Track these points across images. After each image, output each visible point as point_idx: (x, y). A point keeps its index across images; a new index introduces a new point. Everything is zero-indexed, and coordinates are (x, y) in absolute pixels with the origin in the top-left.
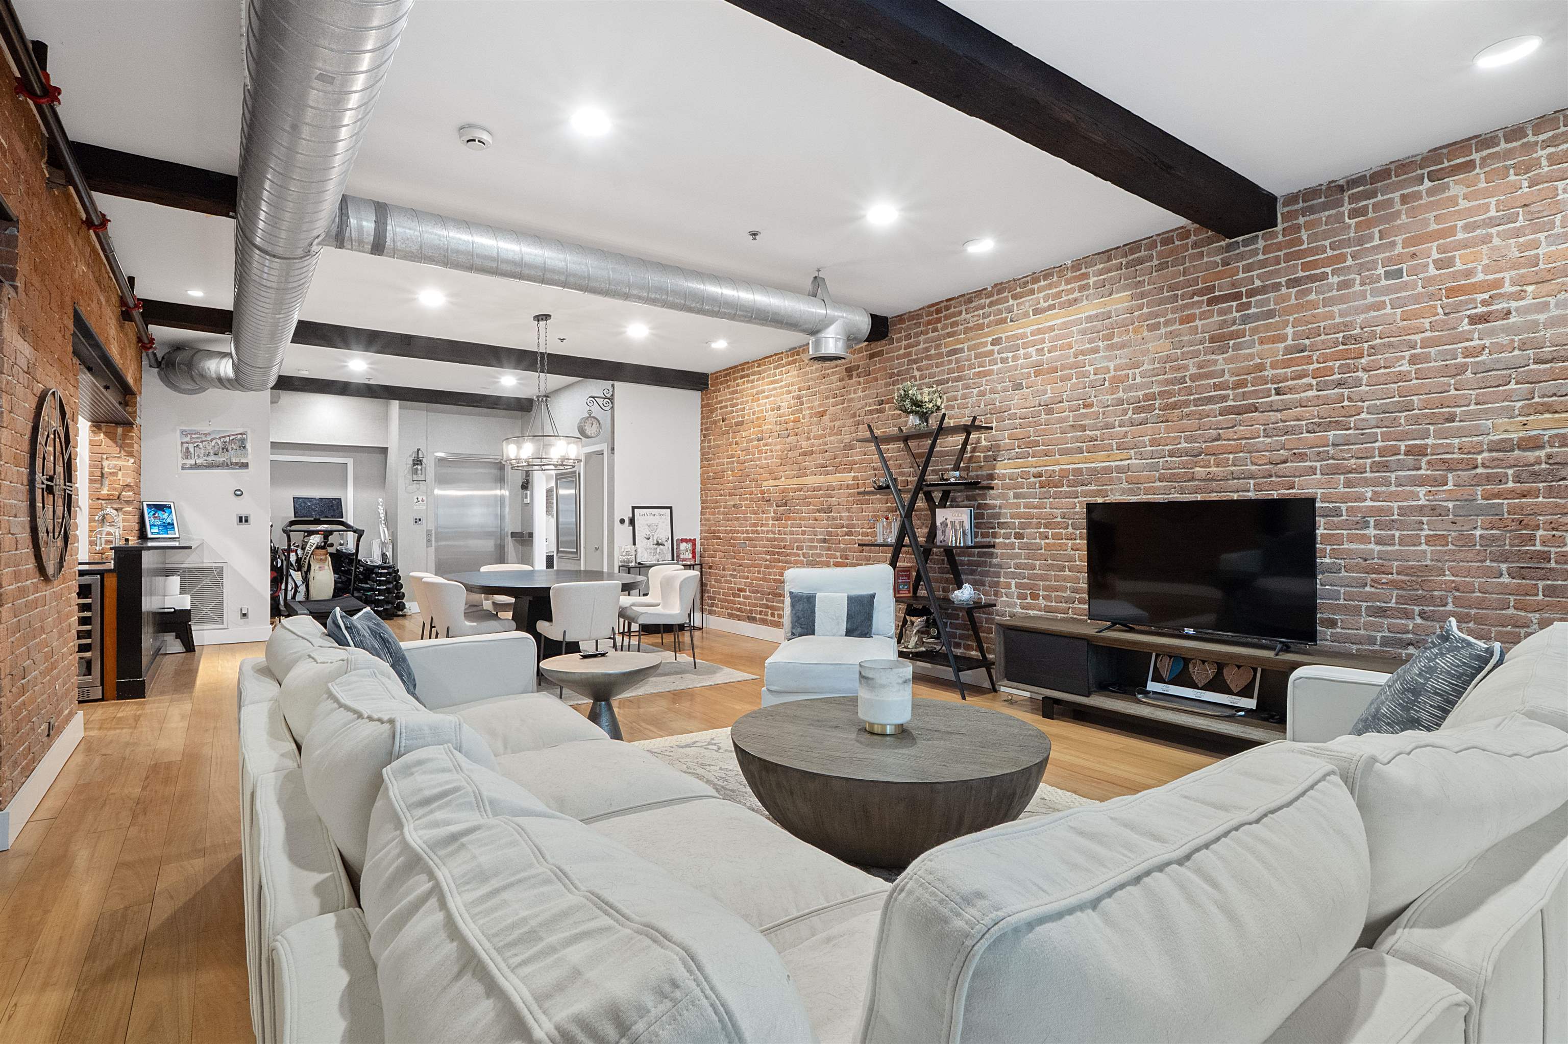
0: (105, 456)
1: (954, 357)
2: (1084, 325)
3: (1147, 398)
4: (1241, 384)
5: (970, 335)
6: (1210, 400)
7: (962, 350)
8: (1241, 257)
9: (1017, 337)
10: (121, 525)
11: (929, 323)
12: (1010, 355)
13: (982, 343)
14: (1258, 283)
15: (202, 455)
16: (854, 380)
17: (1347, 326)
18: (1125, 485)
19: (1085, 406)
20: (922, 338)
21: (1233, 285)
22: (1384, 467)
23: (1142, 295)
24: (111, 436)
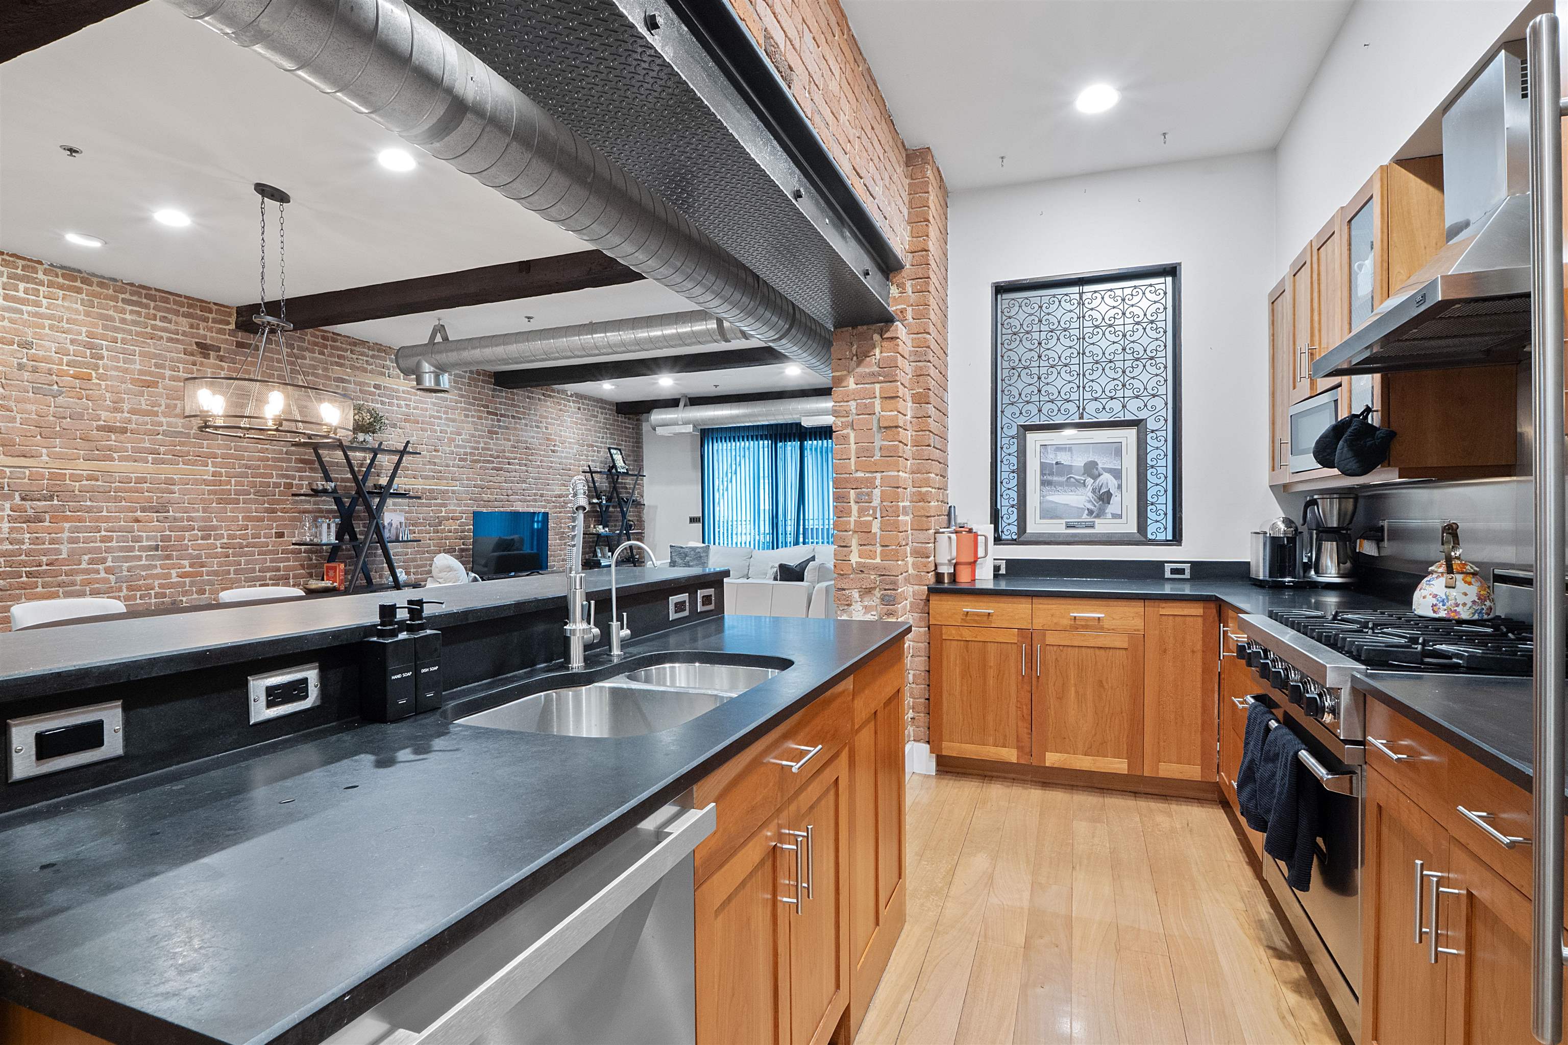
1: (341, 384)
2: (434, 400)
3: (466, 454)
4: (498, 457)
5: (357, 373)
6: (488, 462)
7: (349, 382)
8: (498, 397)
9: (393, 390)
11: (316, 344)
12: (388, 401)
13: (367, 383)
14: (503, 412)
16: (212, 361)
17: (526, 442)
18: (455, 501)
19: (435, 451)
20: (307, 354)
21: (496, 408)
22: (535, 500)
23: (462, 396)
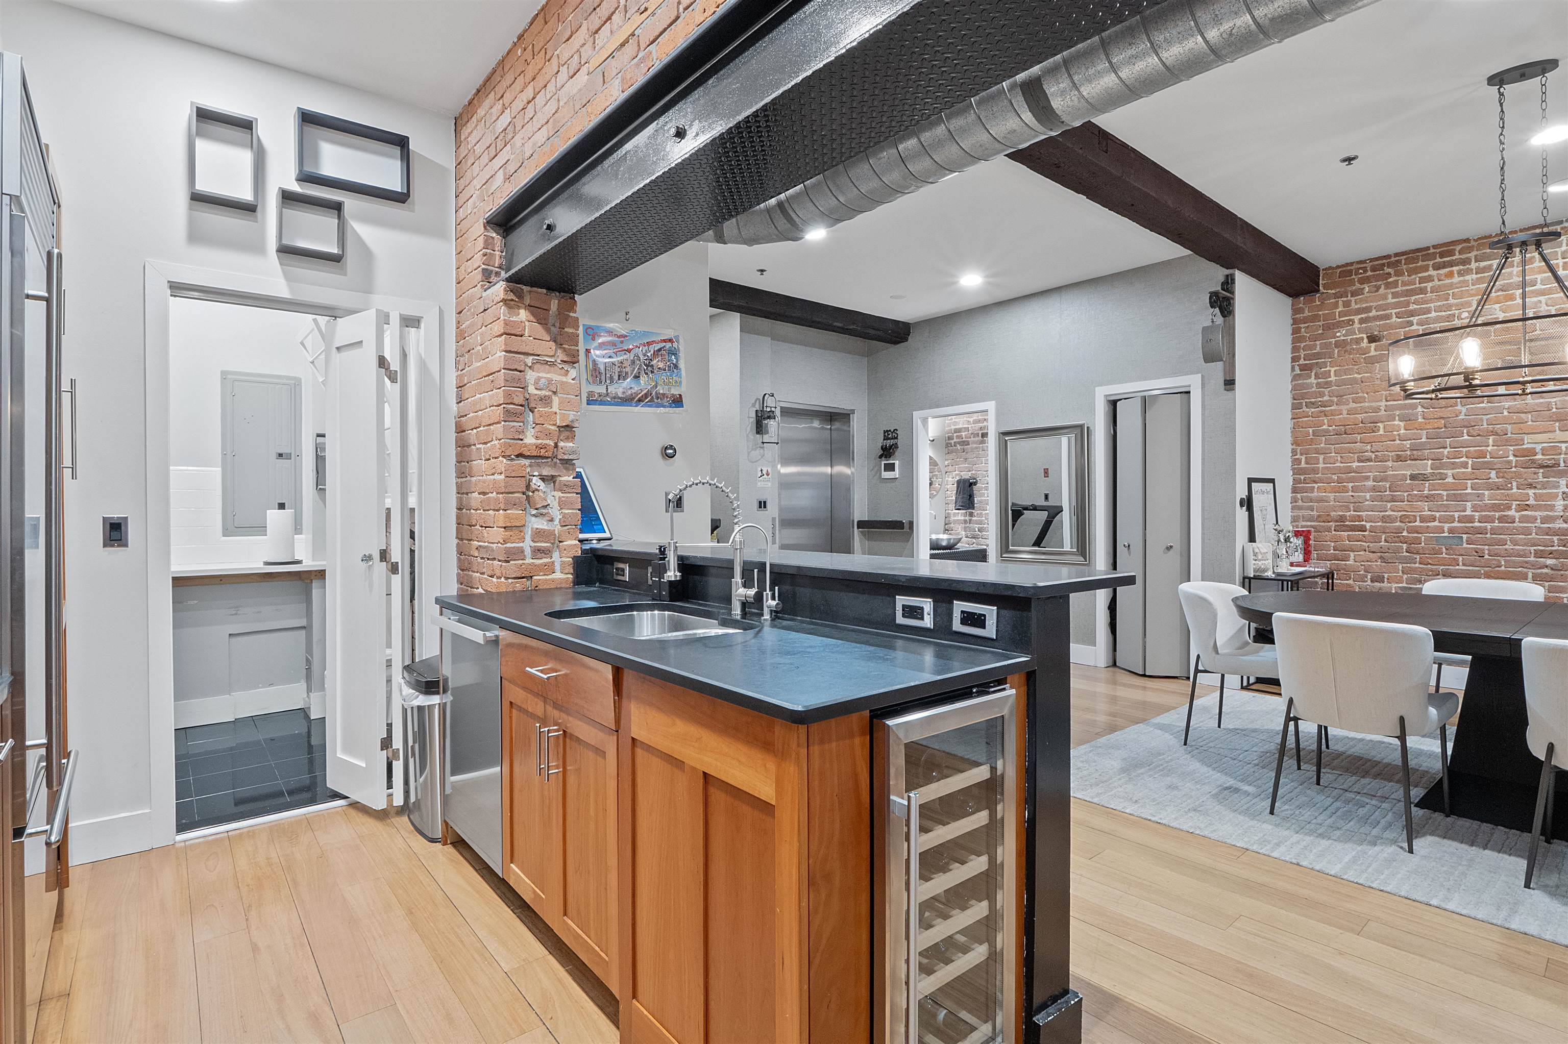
0: (529, 360)
10: (558, 517)
15: (616, 377)
24: (540, 314)
